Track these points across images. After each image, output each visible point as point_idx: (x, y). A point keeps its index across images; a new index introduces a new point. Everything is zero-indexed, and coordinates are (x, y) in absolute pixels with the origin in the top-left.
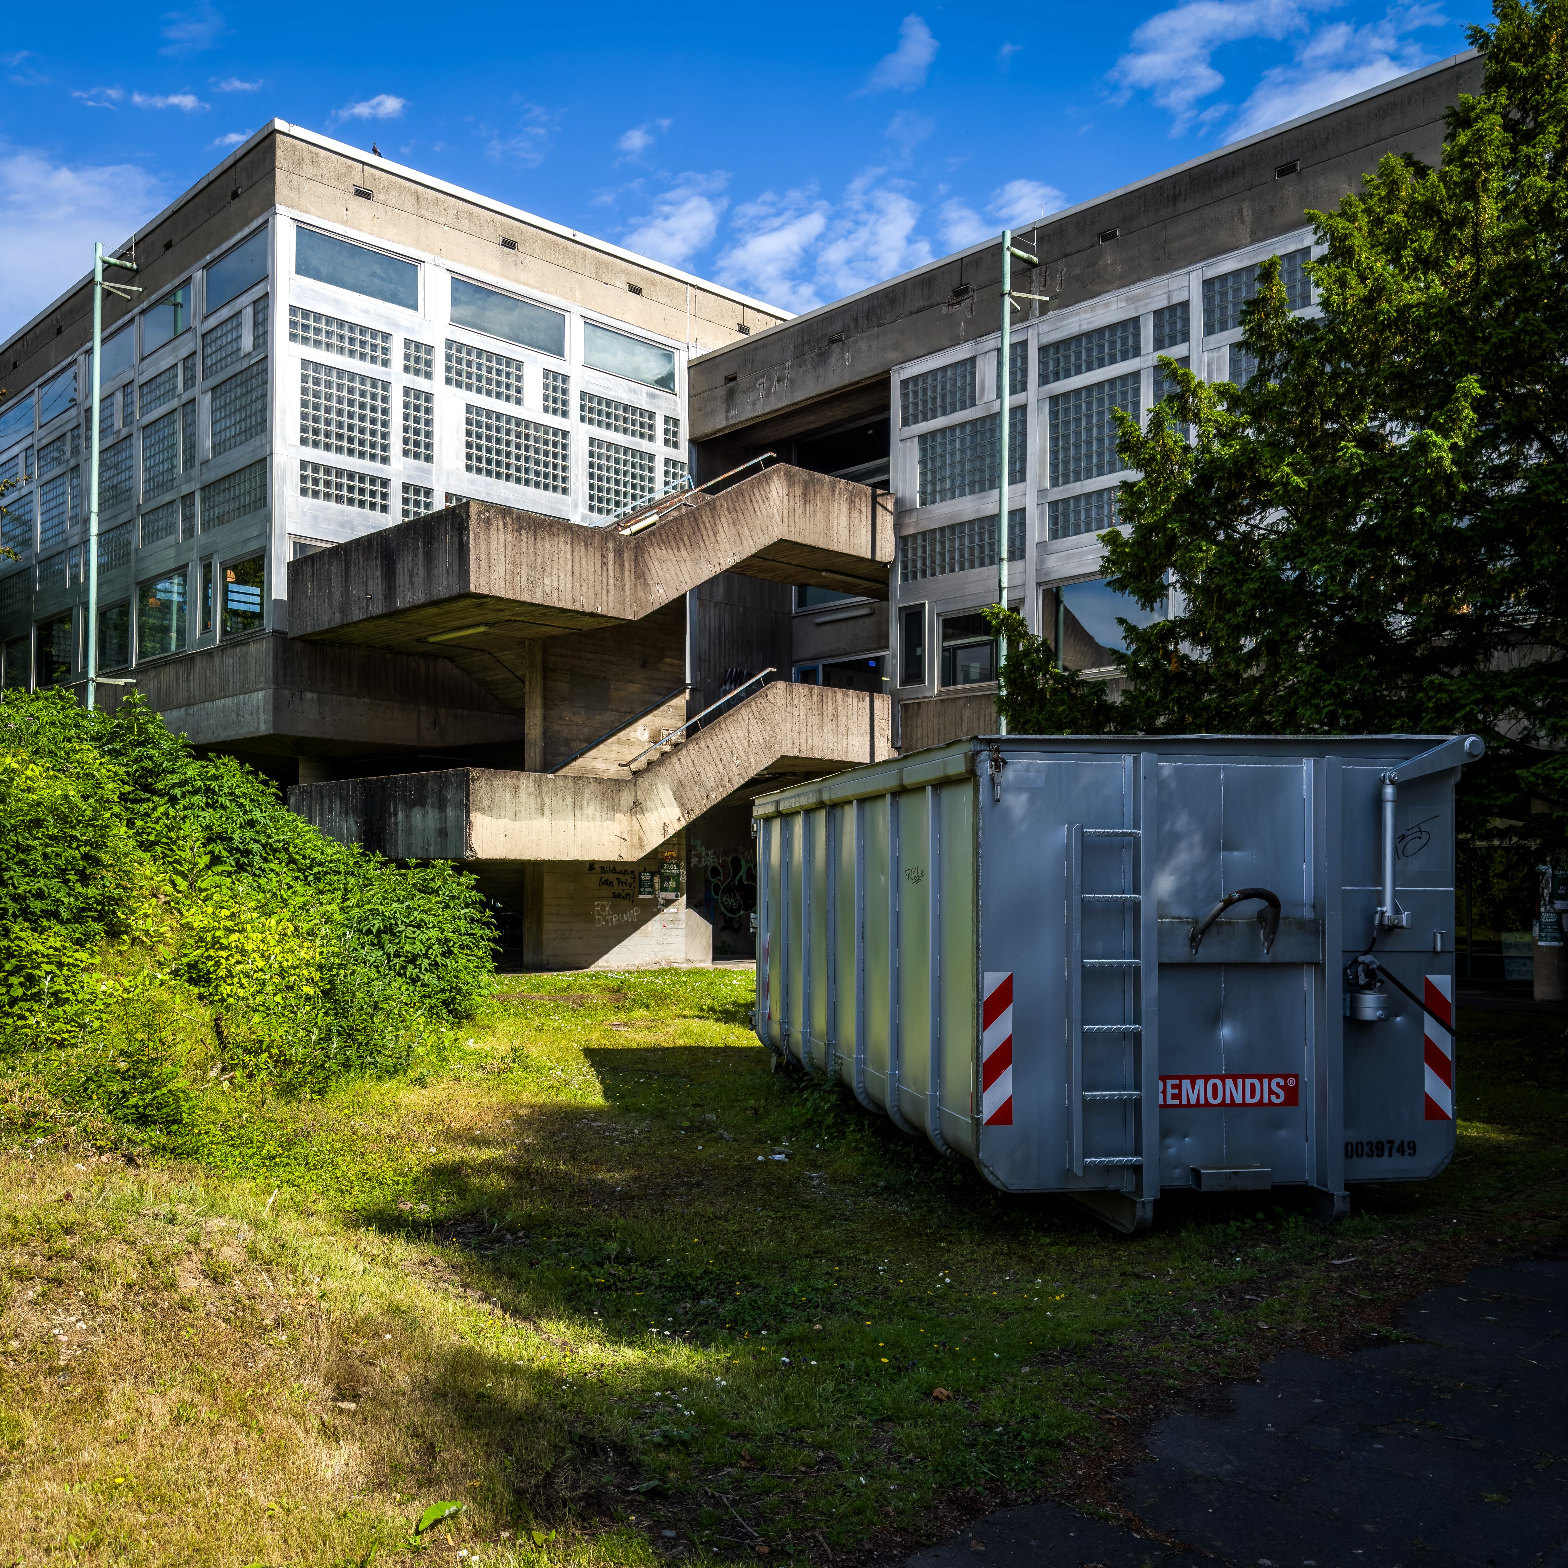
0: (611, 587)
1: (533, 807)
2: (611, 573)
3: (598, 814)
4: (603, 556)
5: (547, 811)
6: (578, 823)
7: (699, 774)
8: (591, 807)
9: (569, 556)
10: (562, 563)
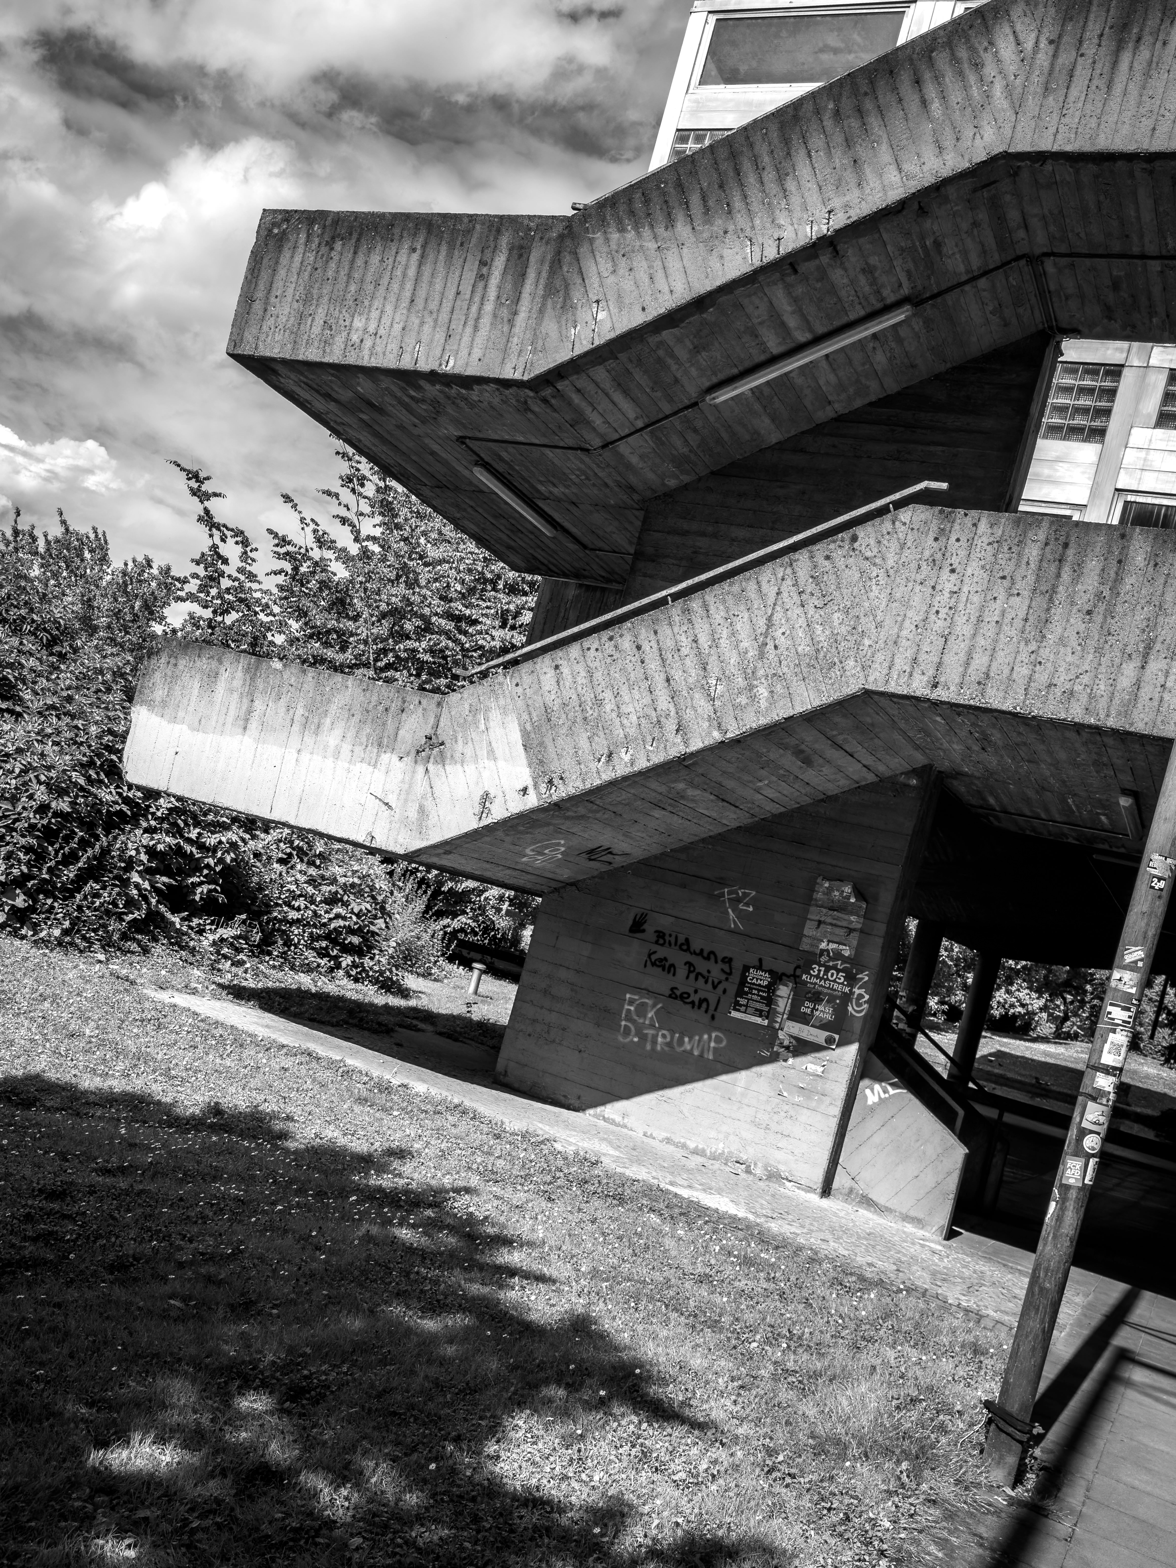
0: (486, 321)
1: (232, 712)
2: (492, 293)
3: (346, 747)
4: (483, 263)
5: (254, 725)
6: (305, 757)
7: (599, 702)
8: (338, 732)
9: (412, 272)
10: (395, 286)
